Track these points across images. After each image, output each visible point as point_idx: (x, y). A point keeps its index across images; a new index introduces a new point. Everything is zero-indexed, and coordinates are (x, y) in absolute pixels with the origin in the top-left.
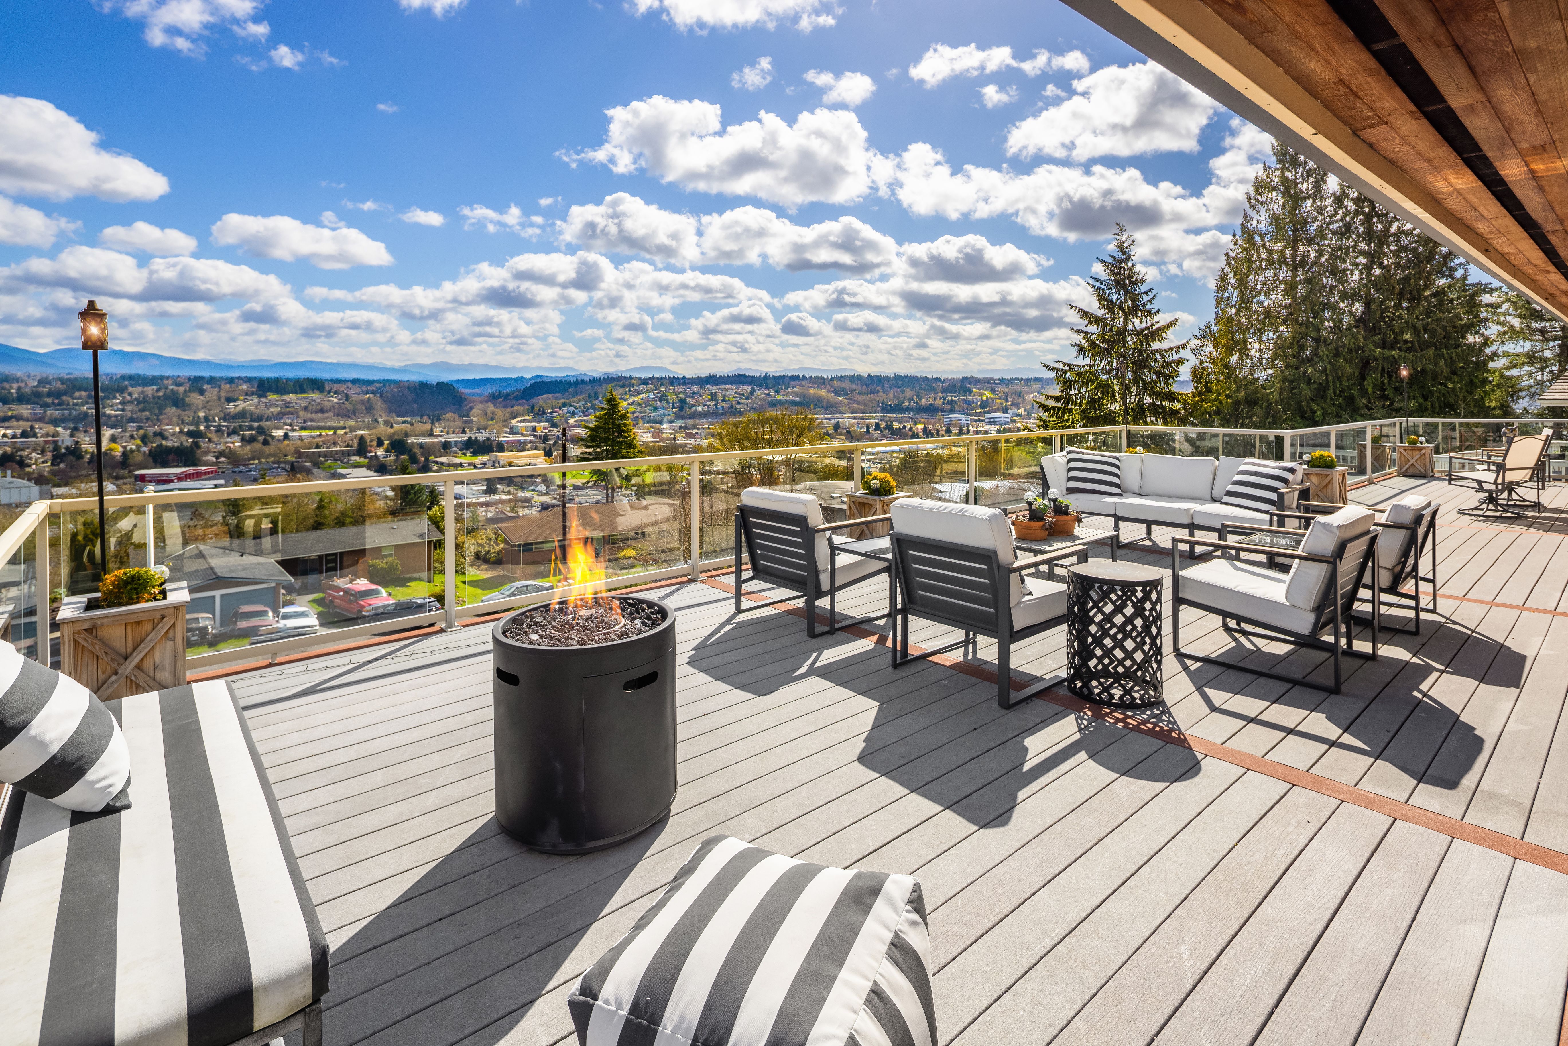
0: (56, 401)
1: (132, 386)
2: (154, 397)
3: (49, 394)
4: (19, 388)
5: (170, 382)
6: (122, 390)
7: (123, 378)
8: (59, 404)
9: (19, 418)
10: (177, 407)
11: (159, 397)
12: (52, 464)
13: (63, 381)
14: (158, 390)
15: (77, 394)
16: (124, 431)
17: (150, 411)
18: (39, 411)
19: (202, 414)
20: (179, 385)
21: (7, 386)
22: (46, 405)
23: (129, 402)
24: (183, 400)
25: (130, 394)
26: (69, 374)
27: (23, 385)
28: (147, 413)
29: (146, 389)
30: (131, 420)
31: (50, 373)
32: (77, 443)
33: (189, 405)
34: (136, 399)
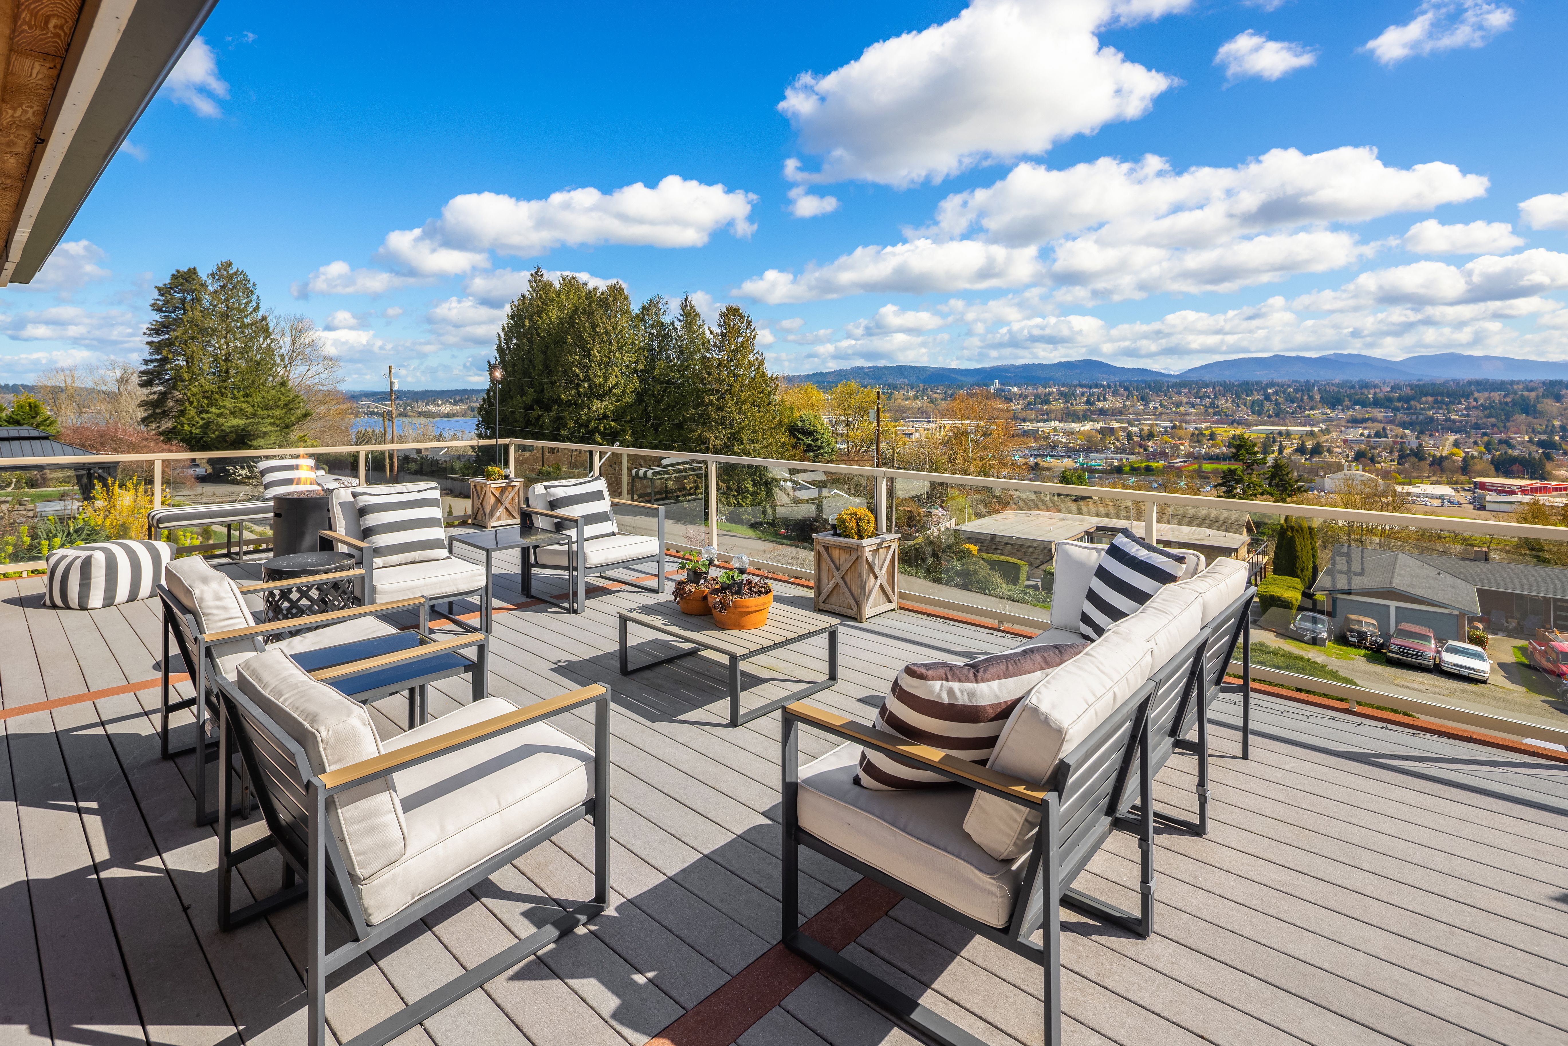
0: (1405, 406)
1: (1478, 391)
2: (1501, 403)
3: (1400, 399)
4: (1375, 394)
5: (1521, 387)
6: (1467, 396)
7: (1470, 383)
8: (1408, 409)
9: (1374, 420)
10: (1527, 414)
11: (1506, 404)
12: (1399, 464)
13: (1412, 386)
14: (1505, 397)
15: (1424, 399)
16: (1468, 437)
17: (1496, 417)
18: (1390, 414)
19: (1557, 423)
20: (1531, 390)
21: (1366, 391)
22: (1396, 409)
23: (1474, 407)
24: (1534, 406)
25: (1476, 400)
26: (1419, 380)
27: (1378, 390)
28: (1493, 420)
29: (1492, 394)
30: (1476, 426)
31: (1402, 379)
32: (1421, 445)
33: (1542, 412)
34: (1482, 405)
